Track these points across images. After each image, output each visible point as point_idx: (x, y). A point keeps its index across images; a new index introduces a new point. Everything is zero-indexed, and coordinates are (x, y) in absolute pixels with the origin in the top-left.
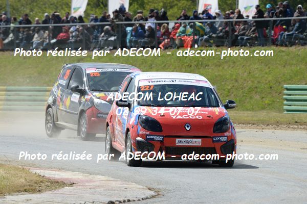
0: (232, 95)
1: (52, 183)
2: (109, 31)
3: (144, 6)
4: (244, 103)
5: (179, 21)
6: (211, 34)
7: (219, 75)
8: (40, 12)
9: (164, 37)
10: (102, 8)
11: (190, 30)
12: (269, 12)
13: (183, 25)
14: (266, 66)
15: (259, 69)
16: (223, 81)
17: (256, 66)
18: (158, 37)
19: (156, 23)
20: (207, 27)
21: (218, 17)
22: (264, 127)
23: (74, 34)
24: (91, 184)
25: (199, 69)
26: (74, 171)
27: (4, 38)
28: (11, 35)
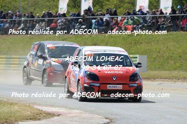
0: (157, 61)
1: (47, 114)
2: (82, 22)
3: (103, 7)
4: (164, 66)
5: (124, 16)
6: (144, 24)
7: (149, 49)
8: (40, 11)
9: (115, 26)
10: (77, 8)
11: (131, 22)
12: (179, 11)
13: (126, 18)
14: (178, 43)
15: (173, 45)
16: (151, 53)
17: (171, 44)
18: (112, 26)
19: (110, 17)
20: (142, 19)
21: (148, 14)
22: (176, 81)
23: (60, 24)
24: (71, 115)
25: (136, 45)
26: (60, 107)
27: (18, 26)
28: (22, 25)
